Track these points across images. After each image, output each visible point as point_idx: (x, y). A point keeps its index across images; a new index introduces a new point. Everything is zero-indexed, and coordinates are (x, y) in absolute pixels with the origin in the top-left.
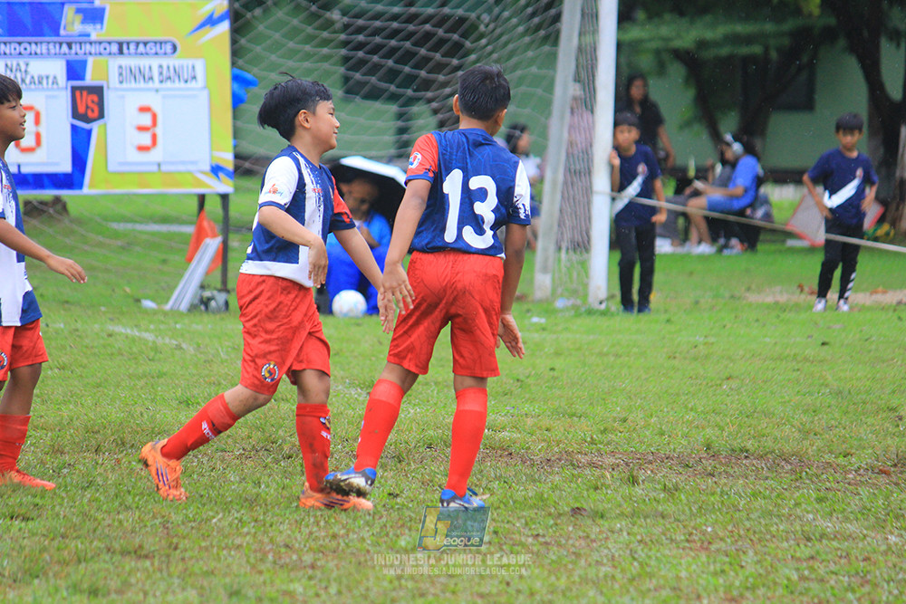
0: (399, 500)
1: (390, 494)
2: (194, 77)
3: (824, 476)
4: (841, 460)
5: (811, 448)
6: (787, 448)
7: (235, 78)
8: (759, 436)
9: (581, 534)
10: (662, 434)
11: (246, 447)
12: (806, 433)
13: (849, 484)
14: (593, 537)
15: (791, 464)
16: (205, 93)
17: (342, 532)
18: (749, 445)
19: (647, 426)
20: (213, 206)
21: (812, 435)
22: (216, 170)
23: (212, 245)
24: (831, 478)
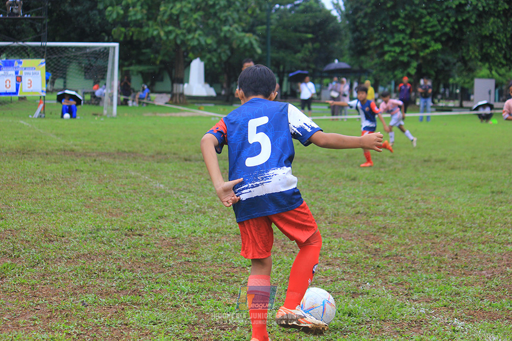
2: (38, 74)
16: (40, 78)
20: (42, 98)
22: (43, 91)
23: (42, 105)
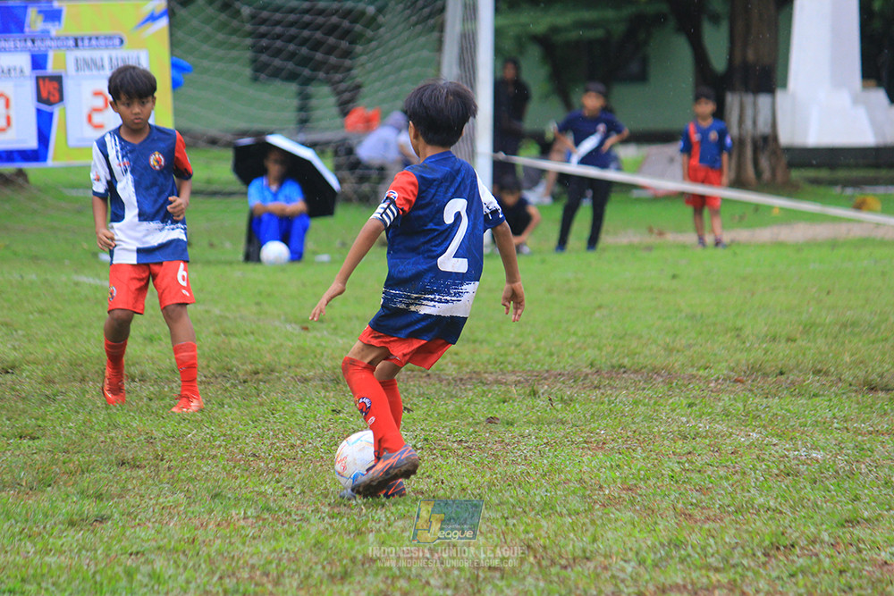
0: (341, 415)
1: (333, 411)
3: (690, 386)
4: (701, 372)
5: (677, 361)
6: (658, 363)
7: (175, 66)
8: (632, 354)
9: (497, 439)
10: (551, 355)
11: (206, 374)
12: (670, 350)
13: (712, 391)
14: (507, 441)
15: (662, 377)
17: (299, 442)
18: (626, 361)
19: (538, 349)
21: (675, 352)
24: (697, 387)
